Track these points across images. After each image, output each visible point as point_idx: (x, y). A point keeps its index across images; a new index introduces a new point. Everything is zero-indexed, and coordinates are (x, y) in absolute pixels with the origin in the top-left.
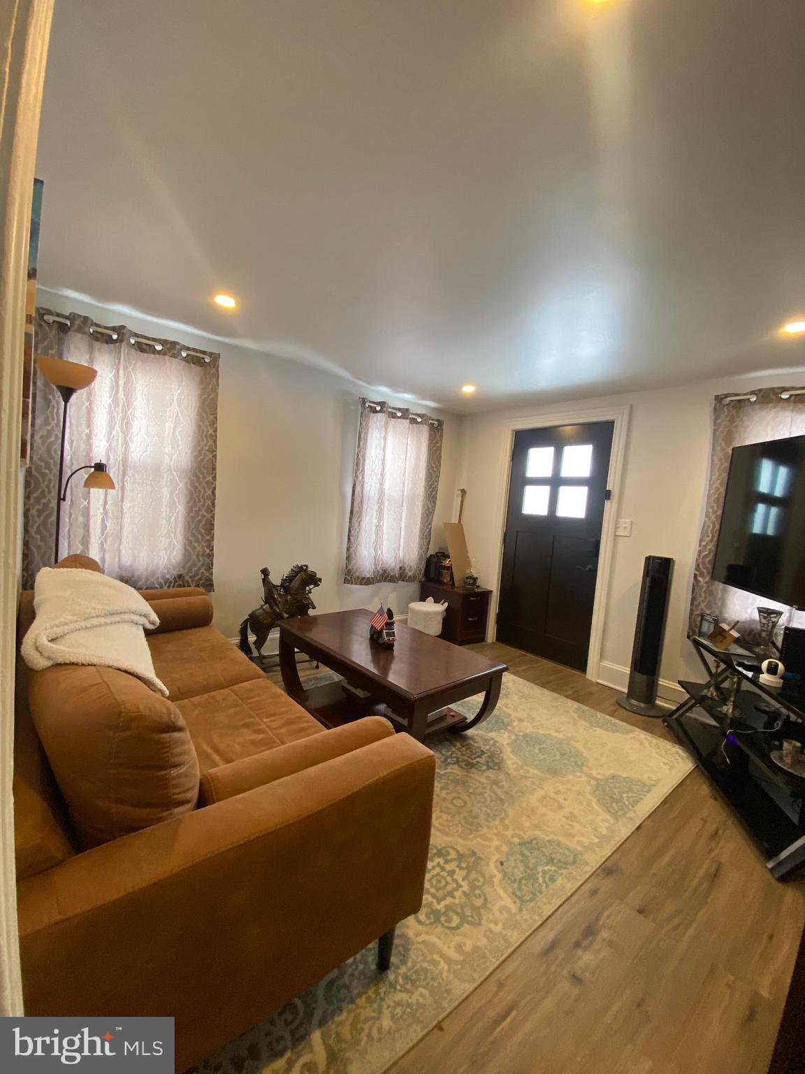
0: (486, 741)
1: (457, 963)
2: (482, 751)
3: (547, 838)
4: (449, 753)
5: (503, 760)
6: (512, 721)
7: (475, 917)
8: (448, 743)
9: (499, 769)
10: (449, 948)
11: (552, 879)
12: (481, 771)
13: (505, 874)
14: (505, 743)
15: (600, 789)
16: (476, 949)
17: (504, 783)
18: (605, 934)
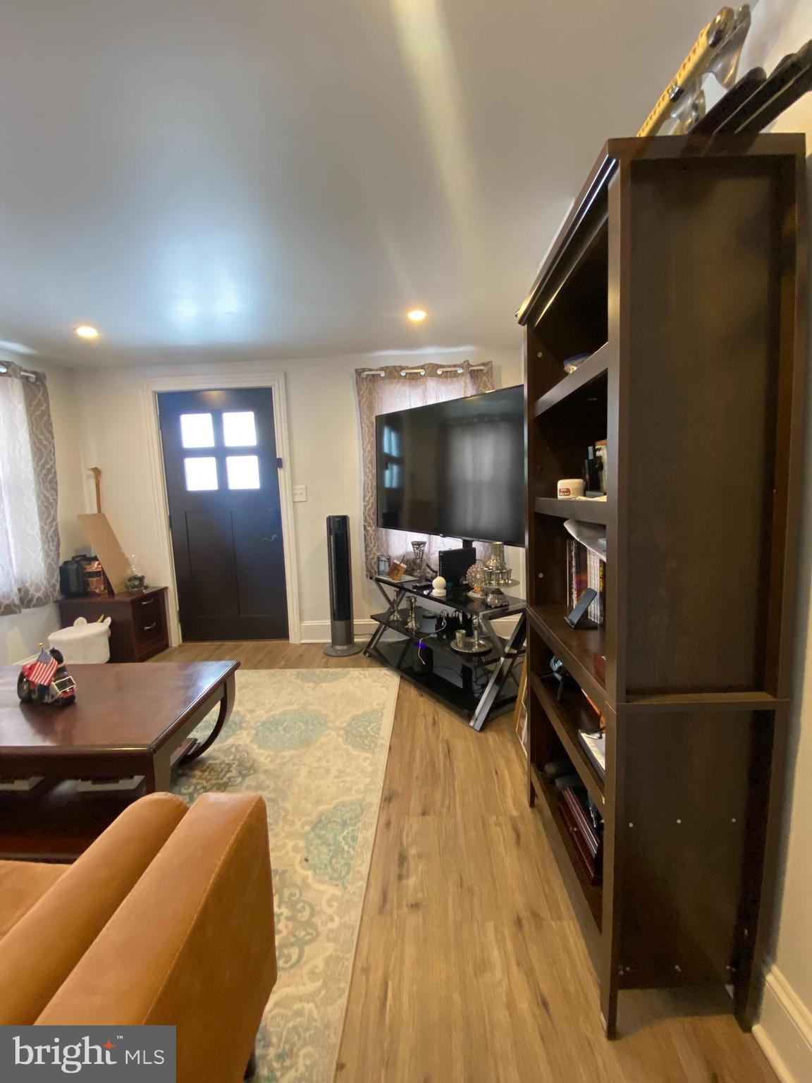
0: (227, 751)
1: (319, 990)
2: (228, 764)
3: (331, 807)
4: (192, 788)
5: (254, 761)
6: (244, 717)
7: (311, 931)
8: (183, 779)
9: (255, 771)
10: (304, 984)
11: (354, 839)
12: (236, 786)
13: (314, 868)
14: (248, 742)
15: (349, 734)
16: (328, 961)
17: (267, 783)
18: (413, 851)
